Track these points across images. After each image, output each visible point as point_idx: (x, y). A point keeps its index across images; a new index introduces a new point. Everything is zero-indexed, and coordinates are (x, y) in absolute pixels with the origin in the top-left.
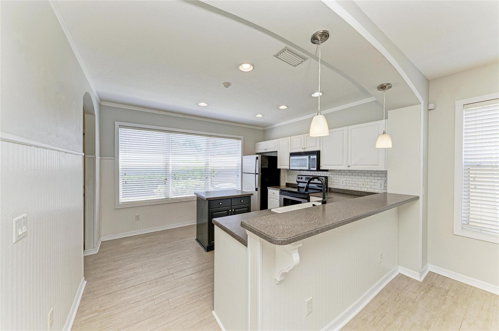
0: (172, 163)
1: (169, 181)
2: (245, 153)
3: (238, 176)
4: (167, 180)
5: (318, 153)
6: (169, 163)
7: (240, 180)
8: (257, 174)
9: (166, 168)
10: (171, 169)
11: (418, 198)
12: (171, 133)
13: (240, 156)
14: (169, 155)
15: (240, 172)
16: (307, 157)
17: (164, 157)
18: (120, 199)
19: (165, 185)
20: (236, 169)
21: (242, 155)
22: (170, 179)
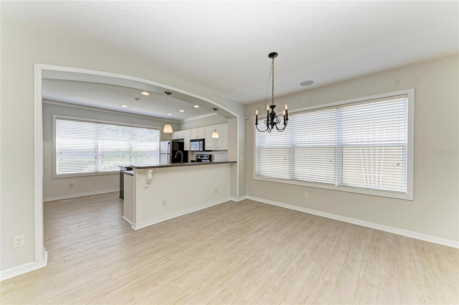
0: (101, 146)
1: (98, 159)
2: (162, 139)
3: (157, 156)
4: (97, 158)
5: (204, 140)
6: (98, 146)
7: (159, 159)
8: (169, 154)
9: (96, 150)
10: (100, 150)
11: (236, 162)
12: (100, 124)
13: (159, 142)
14: (98, 140)
15: (159, 153)
16: (198, 143)
17: (94, 141)
18: (57, 172)
19: (95, 165)
20: (156, 151)
21: (160, 140)
22: (99, 157)
